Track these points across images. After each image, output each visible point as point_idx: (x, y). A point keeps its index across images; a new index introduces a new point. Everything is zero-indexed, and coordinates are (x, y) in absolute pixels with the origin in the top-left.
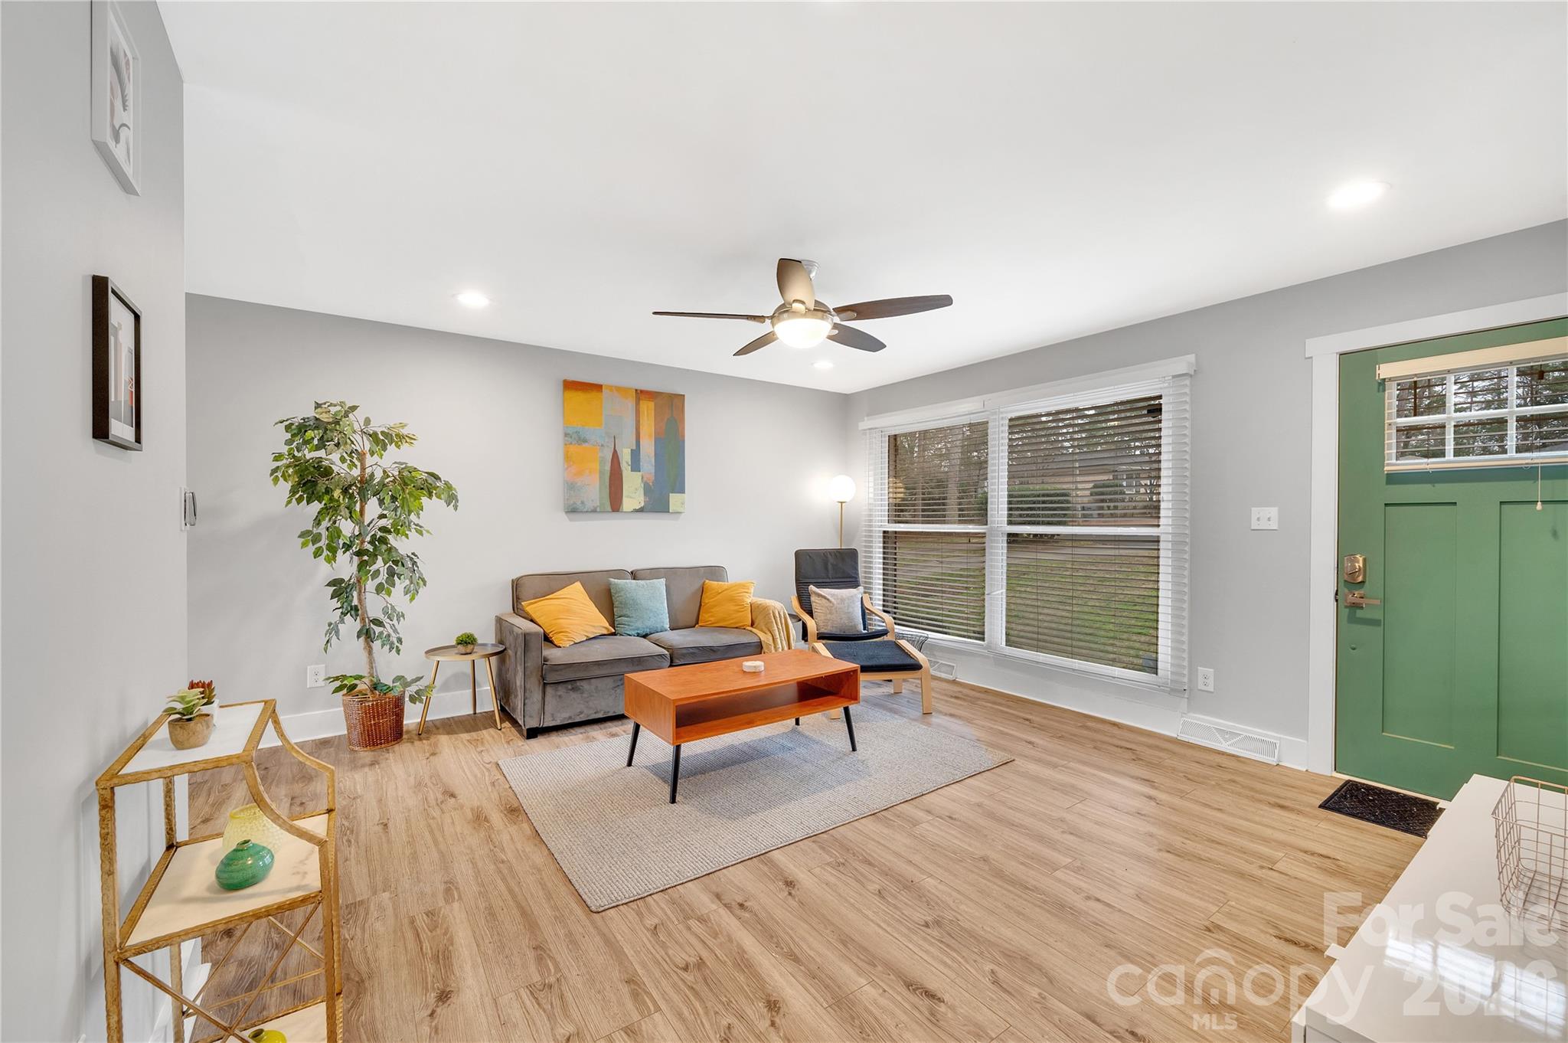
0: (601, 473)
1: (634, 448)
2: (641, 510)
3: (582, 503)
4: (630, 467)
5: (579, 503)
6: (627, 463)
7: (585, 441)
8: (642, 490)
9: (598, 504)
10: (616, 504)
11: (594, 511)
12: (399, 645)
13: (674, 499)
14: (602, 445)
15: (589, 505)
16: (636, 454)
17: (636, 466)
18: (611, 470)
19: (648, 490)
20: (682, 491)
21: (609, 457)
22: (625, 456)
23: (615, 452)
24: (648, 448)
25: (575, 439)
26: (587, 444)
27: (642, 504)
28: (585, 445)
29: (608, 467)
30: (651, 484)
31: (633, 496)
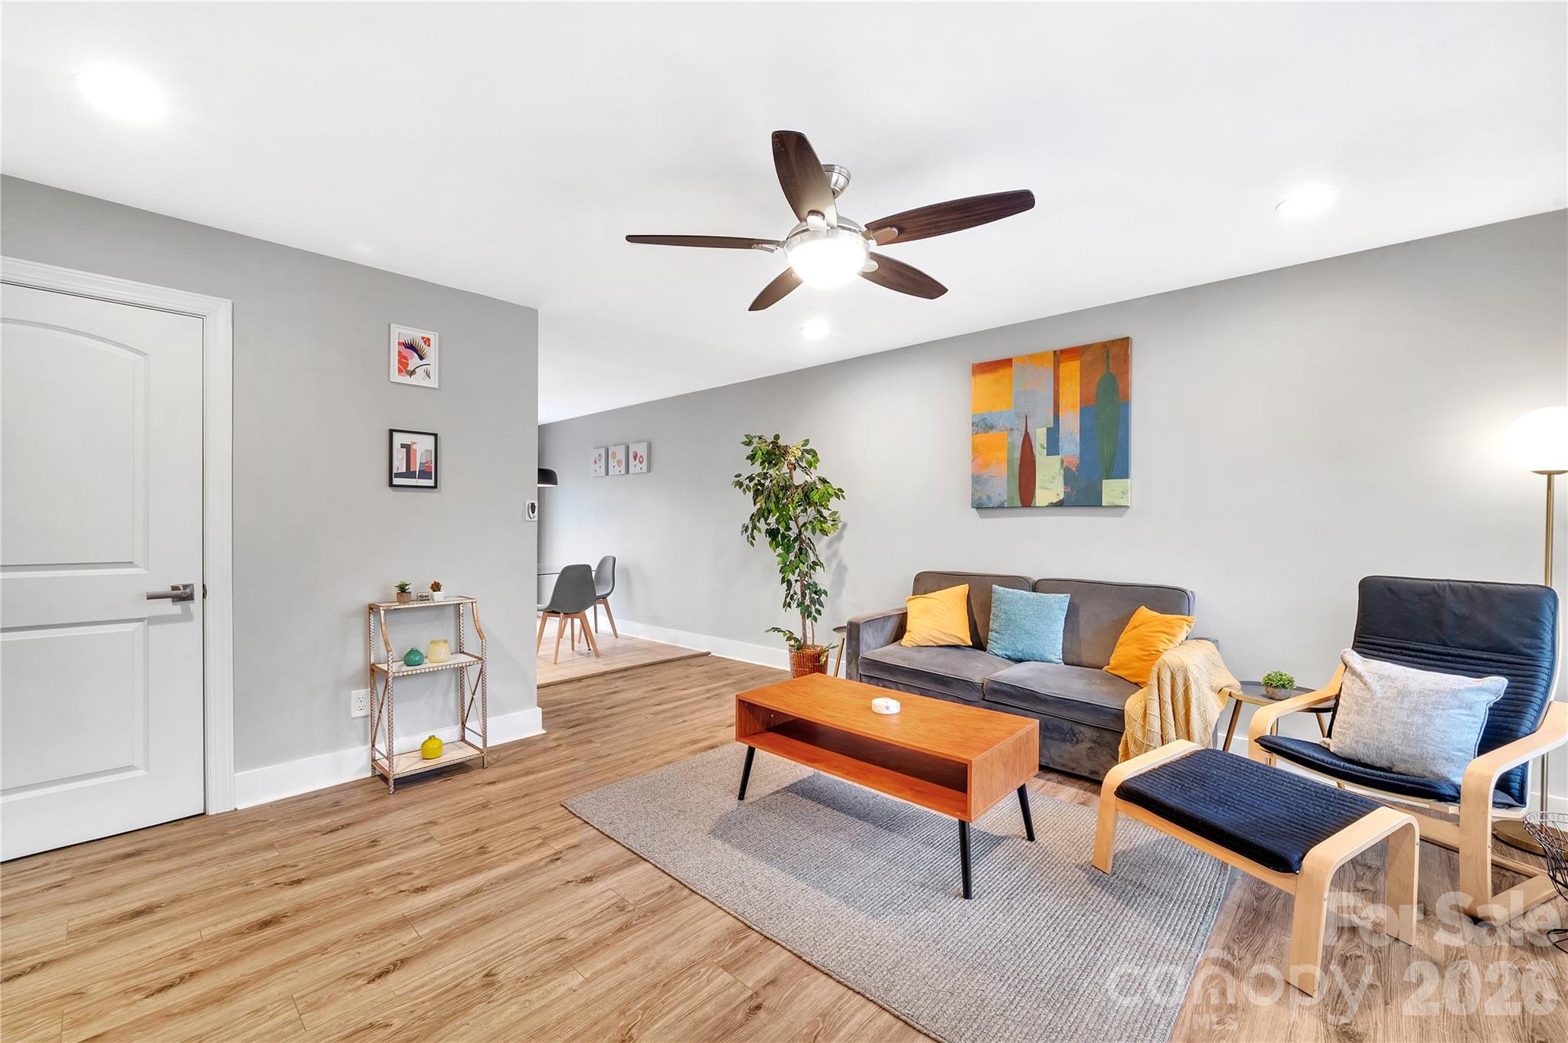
0: (1010, 462)
1: (1052, 425)
2: (1060, 504)
3: (988, 497)
4: (1045, 450)
5: (984, 498)
6: (1042, 445)
7: (992, 427)
8: (1062, 478)
9: (1006, 498)
10: (1026, 496)
11: (1001, 507)
12: (816, 615)
13: (1110, 489)
14: (1011, 429)
15: (996, 501)
16: (1053, 436)
17: (1053, 448)
18: (1021, 457)
19: (1069, 478)
20: (1124, 474)
21: (1019, 440)
22: (1040, 438)
23: (1027, 434)
24: (1071, 423)
25: (981, 426)
26: (994, 431)
27: (1062, 496)
28: (993, 432)
29: (1017, 455)
30: (1074, 469)
31: (1050, 485)
